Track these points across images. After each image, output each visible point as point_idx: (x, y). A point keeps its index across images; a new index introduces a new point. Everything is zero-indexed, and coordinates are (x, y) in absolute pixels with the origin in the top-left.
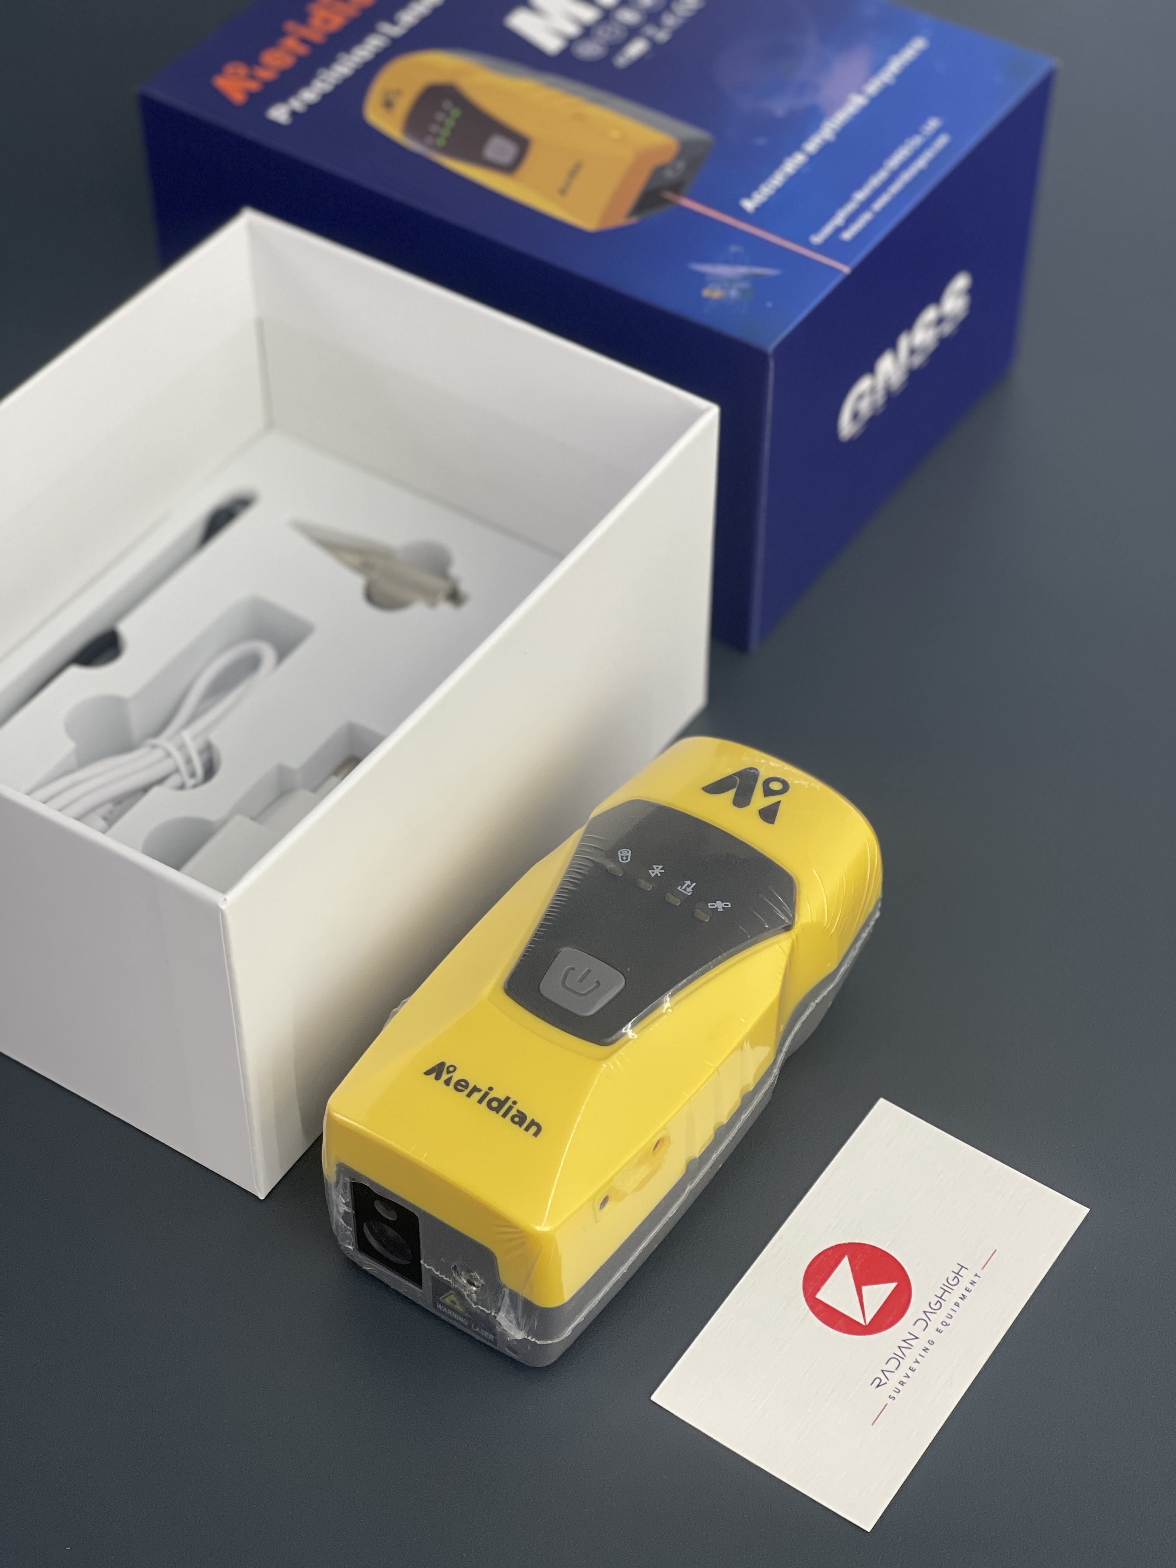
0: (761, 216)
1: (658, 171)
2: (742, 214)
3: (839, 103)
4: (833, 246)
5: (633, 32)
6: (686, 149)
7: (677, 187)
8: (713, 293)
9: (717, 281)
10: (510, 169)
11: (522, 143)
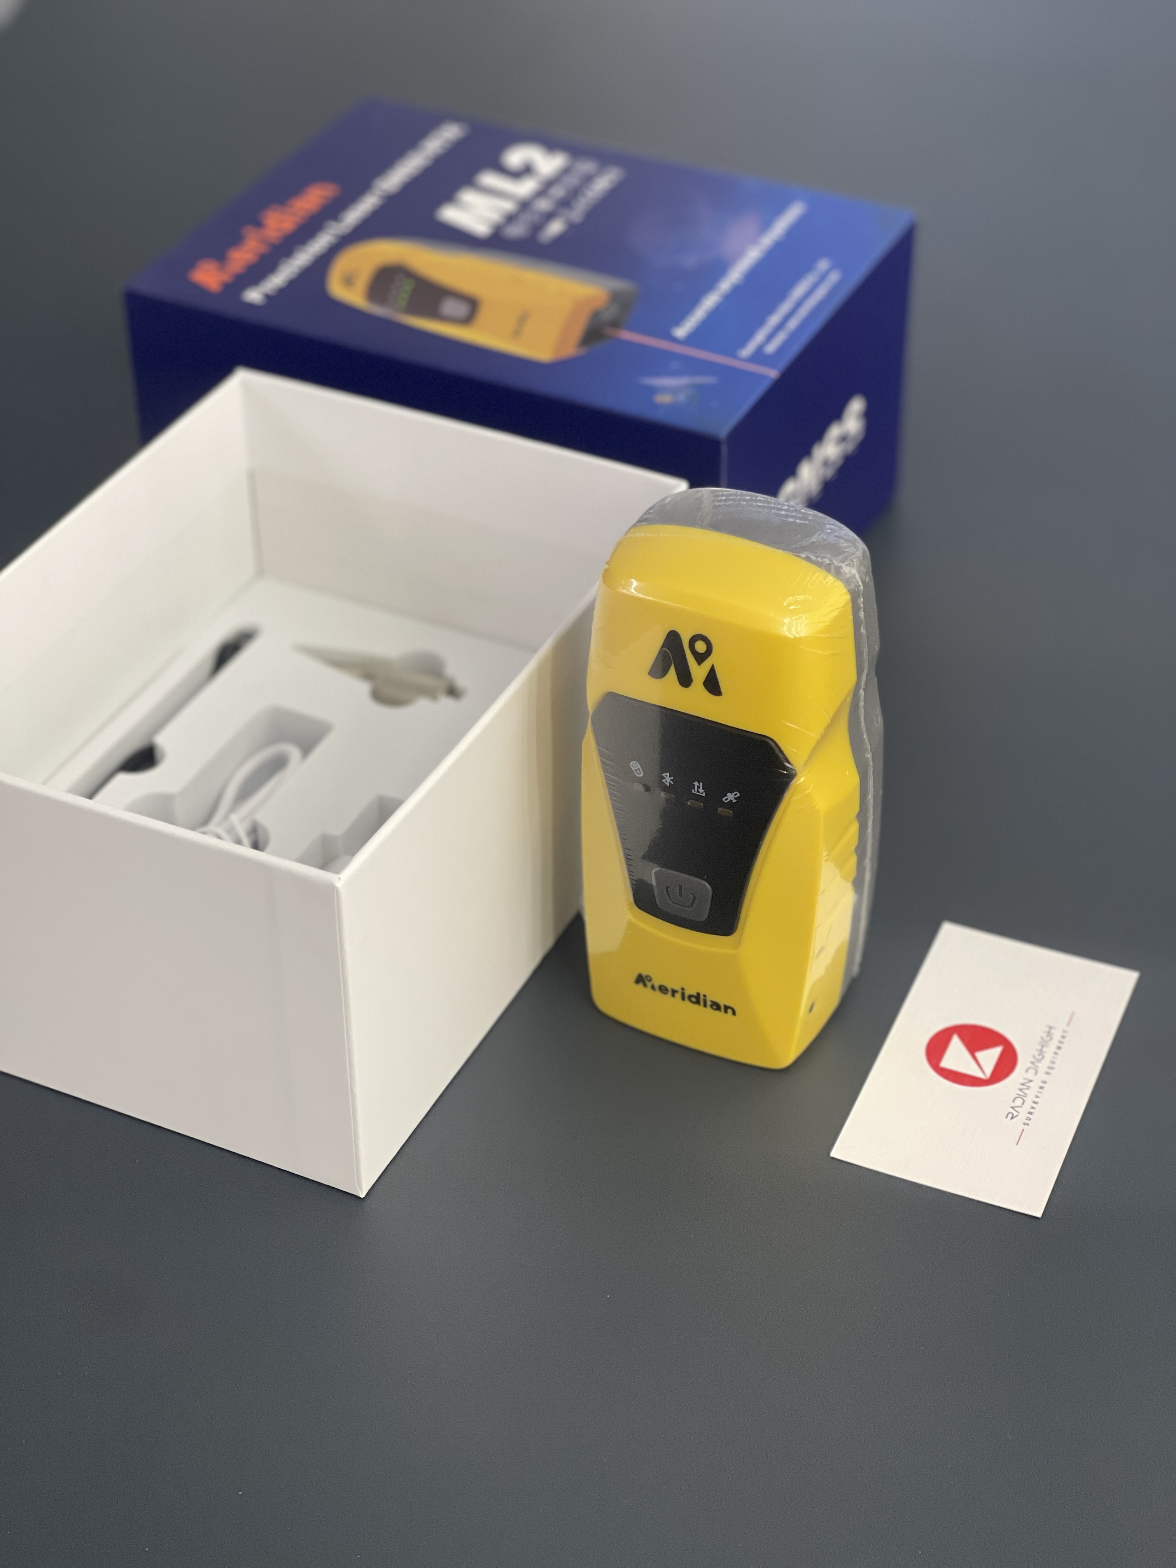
0: (692, 339)
1: (595, 315)
2: (675, 340)
3: (739, 254)
4: (758, 356)
5: (549, 216)
6: (616, 297)
7: (615, 324)
8: (664, 399)
9: (665, 390)
10: (467, 320)
11: (473, 304)
